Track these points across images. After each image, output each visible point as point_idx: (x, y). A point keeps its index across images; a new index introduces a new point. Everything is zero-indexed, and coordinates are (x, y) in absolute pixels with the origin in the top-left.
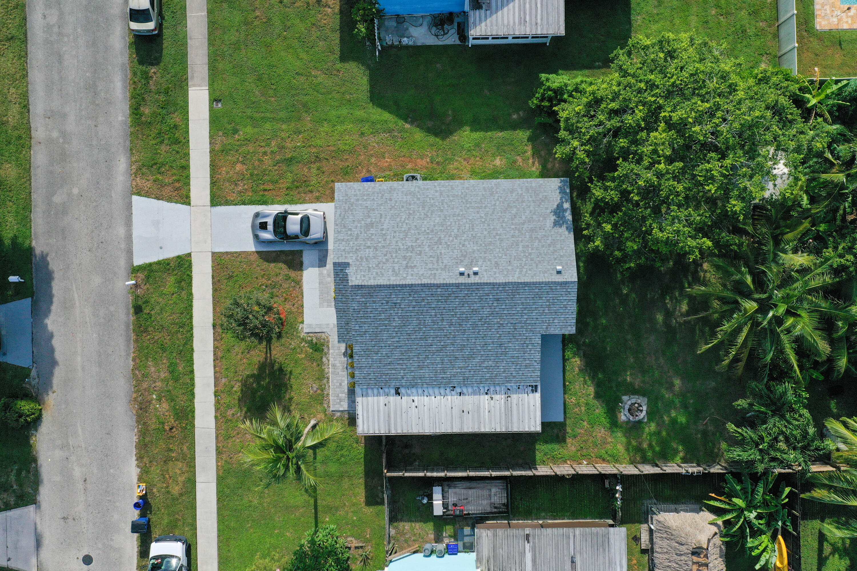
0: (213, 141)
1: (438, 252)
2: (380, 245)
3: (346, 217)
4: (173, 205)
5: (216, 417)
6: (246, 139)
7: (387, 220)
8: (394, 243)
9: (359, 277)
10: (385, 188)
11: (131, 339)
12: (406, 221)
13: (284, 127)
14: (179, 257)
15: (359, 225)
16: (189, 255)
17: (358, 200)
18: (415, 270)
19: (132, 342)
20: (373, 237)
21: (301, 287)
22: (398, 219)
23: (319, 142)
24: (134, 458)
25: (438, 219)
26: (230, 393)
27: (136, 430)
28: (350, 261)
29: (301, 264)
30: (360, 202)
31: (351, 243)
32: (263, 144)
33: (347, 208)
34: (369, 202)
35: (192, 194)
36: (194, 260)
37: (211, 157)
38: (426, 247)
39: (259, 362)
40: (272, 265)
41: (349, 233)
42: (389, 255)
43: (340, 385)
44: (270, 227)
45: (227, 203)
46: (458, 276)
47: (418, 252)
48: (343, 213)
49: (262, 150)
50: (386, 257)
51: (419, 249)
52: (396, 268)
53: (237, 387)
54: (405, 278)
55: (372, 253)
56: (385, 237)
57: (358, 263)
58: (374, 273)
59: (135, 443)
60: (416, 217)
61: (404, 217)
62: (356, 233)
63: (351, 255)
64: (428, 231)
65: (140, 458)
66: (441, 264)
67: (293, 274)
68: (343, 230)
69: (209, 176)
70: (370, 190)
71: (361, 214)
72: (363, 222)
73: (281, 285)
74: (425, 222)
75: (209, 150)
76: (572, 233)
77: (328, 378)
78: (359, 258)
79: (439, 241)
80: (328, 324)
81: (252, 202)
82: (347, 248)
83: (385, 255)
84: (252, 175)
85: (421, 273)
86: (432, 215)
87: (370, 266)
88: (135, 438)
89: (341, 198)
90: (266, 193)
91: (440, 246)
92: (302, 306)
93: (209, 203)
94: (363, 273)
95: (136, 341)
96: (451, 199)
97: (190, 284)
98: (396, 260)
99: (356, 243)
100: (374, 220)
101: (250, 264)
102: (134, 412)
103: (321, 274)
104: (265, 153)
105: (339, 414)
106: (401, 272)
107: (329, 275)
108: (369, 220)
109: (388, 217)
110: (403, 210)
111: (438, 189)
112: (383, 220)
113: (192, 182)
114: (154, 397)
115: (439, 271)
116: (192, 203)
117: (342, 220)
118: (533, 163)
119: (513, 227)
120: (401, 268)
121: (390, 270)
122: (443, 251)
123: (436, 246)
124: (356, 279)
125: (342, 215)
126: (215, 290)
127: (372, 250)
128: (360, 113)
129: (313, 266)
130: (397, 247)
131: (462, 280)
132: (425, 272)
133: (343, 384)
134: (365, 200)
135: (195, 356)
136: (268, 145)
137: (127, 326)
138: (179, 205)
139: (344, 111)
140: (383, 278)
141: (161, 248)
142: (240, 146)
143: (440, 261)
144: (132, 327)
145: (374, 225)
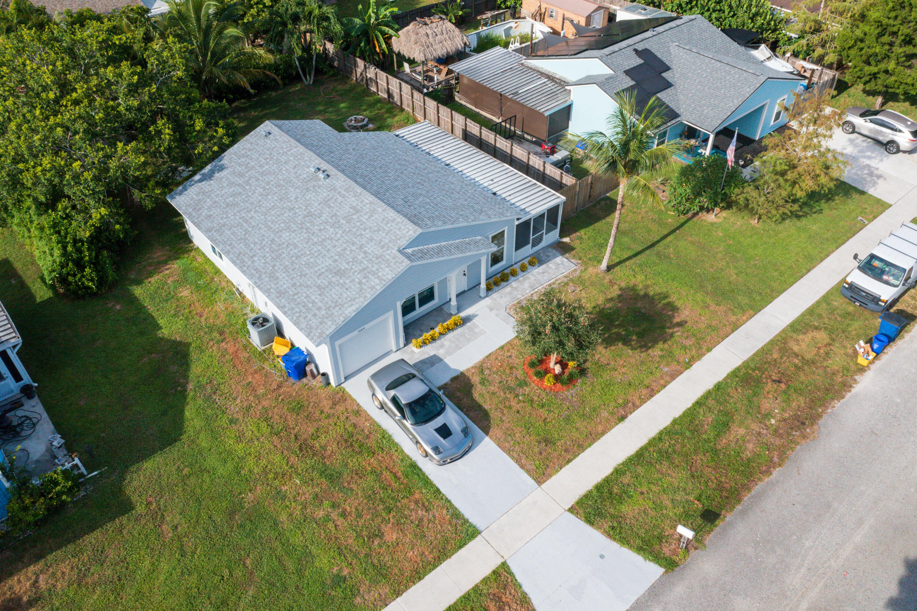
2: (354, 248)
4: (526, 588)
5: (709, 350)
8: (340, 242)
11: (752, 497)
14: (589, 522)
15: (347, 281)
16: (571, 510)
18: (354, 204)
19: (753, 492)
21: (483, 362)
24: (854, 391)
27: (830, 410)
28: (395, 251)
29: (455, 379)
31: (374, 269)
33: (337, 308)
34: (313, 297)
35: (487, 571)
36: (572, 499)
37: (407, 588)
38: (322, 218)
39: (606, 348)
40: (486, 407)
41: (364, 281)
42: (358, 233)
45: (456, 515)
46: (332, 176)
47: (334, 218)
48: (346, 306)
50: (363, 233)
51: (330, 220)
52: (366, 217)
53: (656, 351)
54: (371, 203)
55: (369, 246)
56: (342, 252)
57: (391, 245)
58: (389, 225)
59: (842, 401)
62: (359, 276)
63: (388, 257)
64: (305, 231)
65: (847, 386)
66: (331, 195)
67: (475, 379)
68: (365, 287)
69: (438, 569)
70: (298, 310)
71: (334, 290)
72: (341, 281)
74: (295, 241)
75: (398, 599)
76: (223, 155)
77: (550, 285)
78: (385, 249)
79: (308, 215)
80: (497, 315)
81: (427, 482)
82: (383, 266)
83: (361, 234)
84: (389, 510)
85: (353, 199)
87: (384, 234)
88: (836, 405)
92: (502, 348)
93: (479, 538)
95: (747, 488)
97: (607, 481)
100: (330, 276)
104: (344, 514)
106: (368, 210)
113: (467, 586)
114: (773, 421)
115: (340, 190)
116: (499, 561)
117: (354, 300)
120: (362, 214)
121: (373, 218)
124: (409, 230)
125: (350, 304)
127: (366, 249)
129: (447, 366)
131: (333, 171)
132: (350, 197)
133: (541, 271)
135: (678, 413)
136: (327, 519)
137: (744, 512)
138: (520, 577)
140: (387, 215)
141: (602, 557)
143: (329, 198)
144: (739, 507)
145: (335, 271)
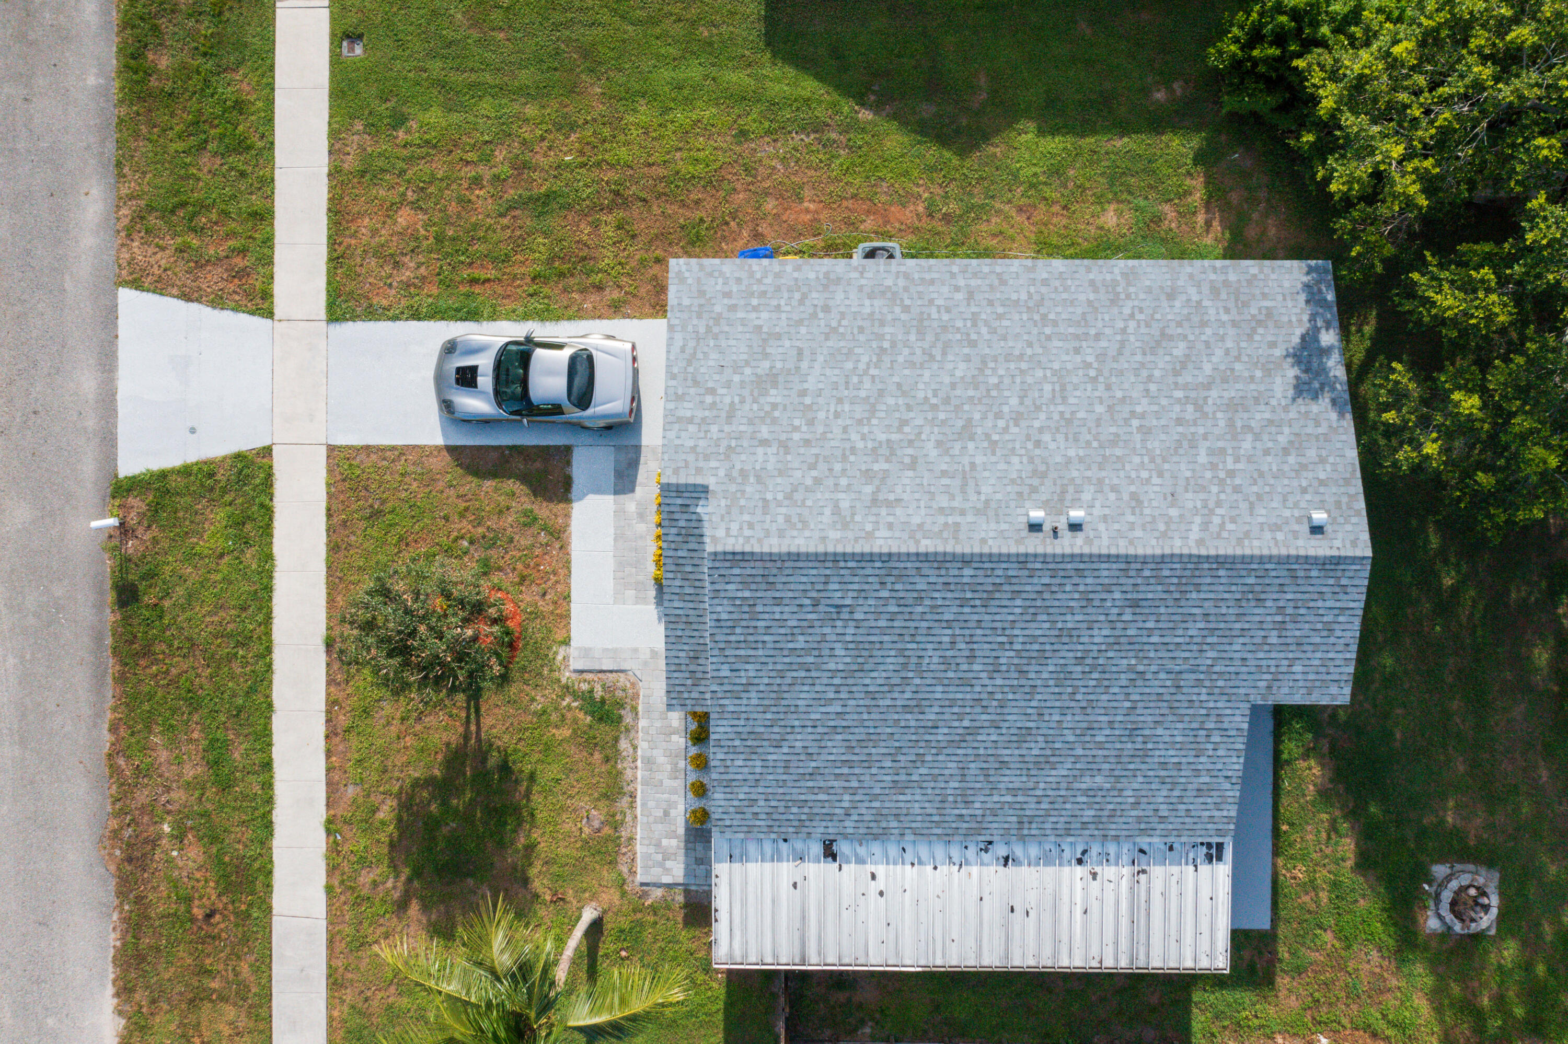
0: (337, 146)
1: (966, 460)
3: (700, 355)
4: (227, 316)
5: (329, 889)
6: (427, 142)
7: (817, 365)
9: (734, 527)
10: (812, 275)
12: (873, 371)
13: (531, 111)
14: (239, 456)
15: (737, 378)
16: (267, 451)
17: (733, 308)
18: (898, 511)
19: (109, 680)
20: (776, 414)
21: (564, 548)
22: (849, 365)
23: (623, 153)
24: (110, 990)
25: (962, 366)
26: (368, 824)
27: (115, 917)
28: (711, 481)
29: (567, 483)
30: (740, 315)
31: (714, 429)
32: (471, 156)
33: (702, 330)
34: (765, 315)
35: (279, 289)
36: (280, 464)
37: (331, 188)
38: (930, 445)
39: (448, 744)
40: (489, 484)
41: (709, 399)
42: (822, 466)
43: (666, 814)
44: (485, 381)
45: (372, 314)
46: (1025, 533)
47: (907, 460)
48: (692, 344)
49: (469, 172)
50: (814, 473)
51: (910, 451)
52: (845, 505)
53: (386, 811)
54: (870, 536)
55: (772, 459)
56: (810, 415)
57: (733, 488)
58: (781, 519)
60: (901, 359)
61: (865, 359)
62: (727, 400)
63: (713, 464)
64: (934, 401)
66: (973, 497)
67: (544, 510)
68: (692, 391)
69: (324, 240)
70: (768, 281)
71: (744, 349)
72: (748, 371)
73: (511, 540)
74: (927, 374)
75: (325, 170)
76: (1349, 416)
77: (633, 796)
78: (735, 473)
79: (967, 432)
80: (636, 650)
81: (436, 314)
82: (702, 443)
83: (813, 467)
84: (439, 239)
85: (916, 520)
86: (944, 354)
88: (113, 936)
89: (686, 302)
90: (477, 289)
91: (971, 445)
92: (567, 598)
93: (322, 314)
94: (746, 517)
96: (1000, 310)
97: (267, 530)
98: (844, 482)
99: (727, 428)
100: (779, 365)
101: (428, 479)
102: (113, 868)
103: (619, 513)
104: (477, 182)
105: (658, 893)
106: (858, 518)
107: (641, 516)
108: (766, 364)
109: (821, 359)
110: (862, 338)
111: (961, 282)
112: (804, 365)
113: (281, 255)
114: (166, 828)
115: (970, 518)
116: (278, 312)
117: (689, 362)
118: (1208, 224)
119: (1179, 394)
120: (858, 504)
121: (828, 511)
122: (979, 460)
123: (958, 446)
124: (728, 535)
125: (689, 350)
126: (333, 548)
127: (774, 449)
128: (736, 78)
129: (599, 491)
130: (848, 445)
131: (1035, 545)
132: (929, 520)
133: (673, 813)
134: (755, 309)
135: (278, 723)
136: (486, 159)
137: (98, 639)
138: (243, 318)
139: (694, 72)
140: (807, 533)
141: (193, 431)
142: (409, 160)
143: (971, 489)
144: (109, 641)
145: (781, 379)
